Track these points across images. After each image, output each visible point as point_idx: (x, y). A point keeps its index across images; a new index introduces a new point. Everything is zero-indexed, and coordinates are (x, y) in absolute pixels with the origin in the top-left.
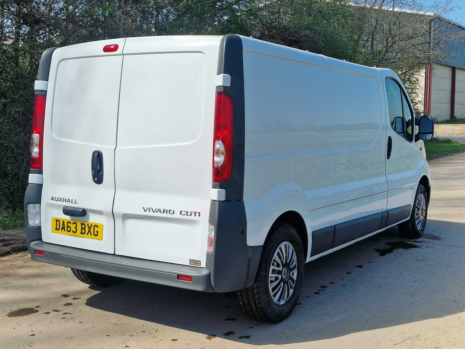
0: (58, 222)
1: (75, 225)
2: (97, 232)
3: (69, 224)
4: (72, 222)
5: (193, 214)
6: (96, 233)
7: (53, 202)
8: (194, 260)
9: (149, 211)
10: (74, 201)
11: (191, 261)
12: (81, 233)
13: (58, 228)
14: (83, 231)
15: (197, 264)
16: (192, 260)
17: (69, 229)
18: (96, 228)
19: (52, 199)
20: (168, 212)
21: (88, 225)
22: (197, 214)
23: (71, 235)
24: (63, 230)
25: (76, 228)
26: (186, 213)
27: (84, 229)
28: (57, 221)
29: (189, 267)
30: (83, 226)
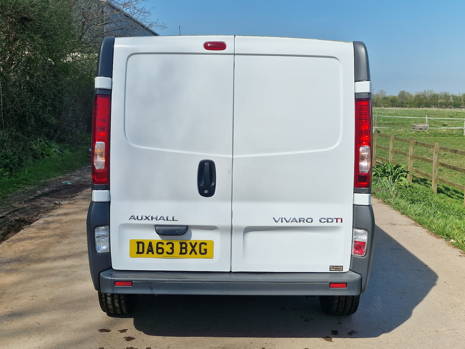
0: (141, 245)
1: (170, 246)
2: (205, 250)
3: (160, 246)
4: (165, 243)
5: (335, 220)
6: (203, 251)
7: (133, 221)
8: (335, 266)
9: (282, 222)
10: (171, 218)
11: (331, 267)
12: (181, 253)
13: (141, 251)
14: (184, 251)
15: (339, 270)
16: (333, 266)
17: (160, 251)
18: (203, 247)
19: (132, 217)
20: (305, 221)
21: (191, 243)
22: (339, 221)
23: (165, 257)
24: (150, 253)
25: (172, 248)
26: (326, 220)
27: (186, 248)
28: (138, 243)
29: (329, 274)
30: (184, 246)
